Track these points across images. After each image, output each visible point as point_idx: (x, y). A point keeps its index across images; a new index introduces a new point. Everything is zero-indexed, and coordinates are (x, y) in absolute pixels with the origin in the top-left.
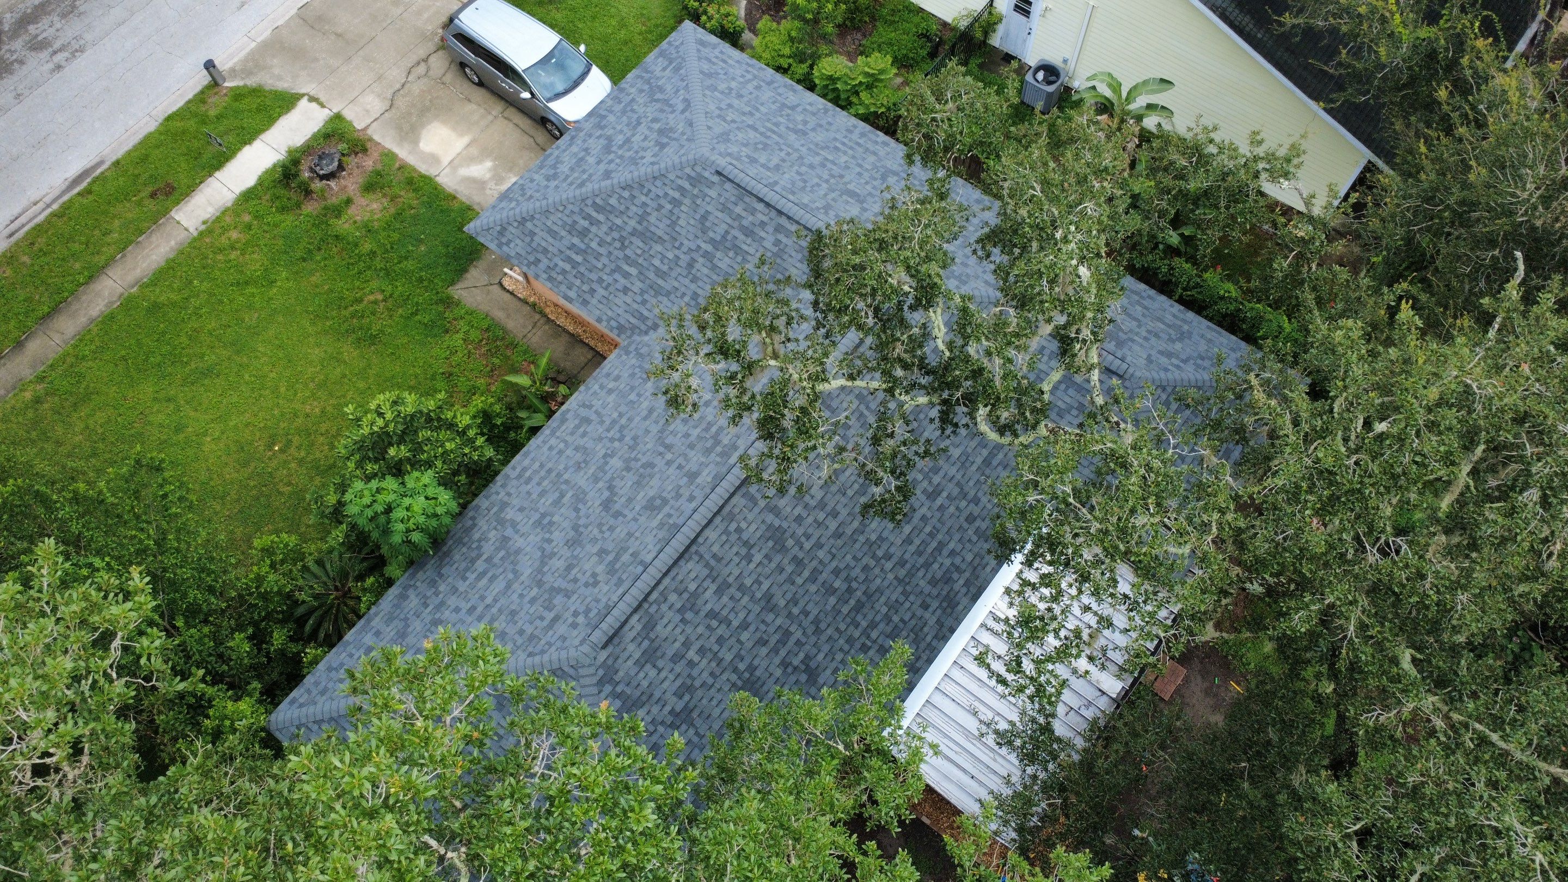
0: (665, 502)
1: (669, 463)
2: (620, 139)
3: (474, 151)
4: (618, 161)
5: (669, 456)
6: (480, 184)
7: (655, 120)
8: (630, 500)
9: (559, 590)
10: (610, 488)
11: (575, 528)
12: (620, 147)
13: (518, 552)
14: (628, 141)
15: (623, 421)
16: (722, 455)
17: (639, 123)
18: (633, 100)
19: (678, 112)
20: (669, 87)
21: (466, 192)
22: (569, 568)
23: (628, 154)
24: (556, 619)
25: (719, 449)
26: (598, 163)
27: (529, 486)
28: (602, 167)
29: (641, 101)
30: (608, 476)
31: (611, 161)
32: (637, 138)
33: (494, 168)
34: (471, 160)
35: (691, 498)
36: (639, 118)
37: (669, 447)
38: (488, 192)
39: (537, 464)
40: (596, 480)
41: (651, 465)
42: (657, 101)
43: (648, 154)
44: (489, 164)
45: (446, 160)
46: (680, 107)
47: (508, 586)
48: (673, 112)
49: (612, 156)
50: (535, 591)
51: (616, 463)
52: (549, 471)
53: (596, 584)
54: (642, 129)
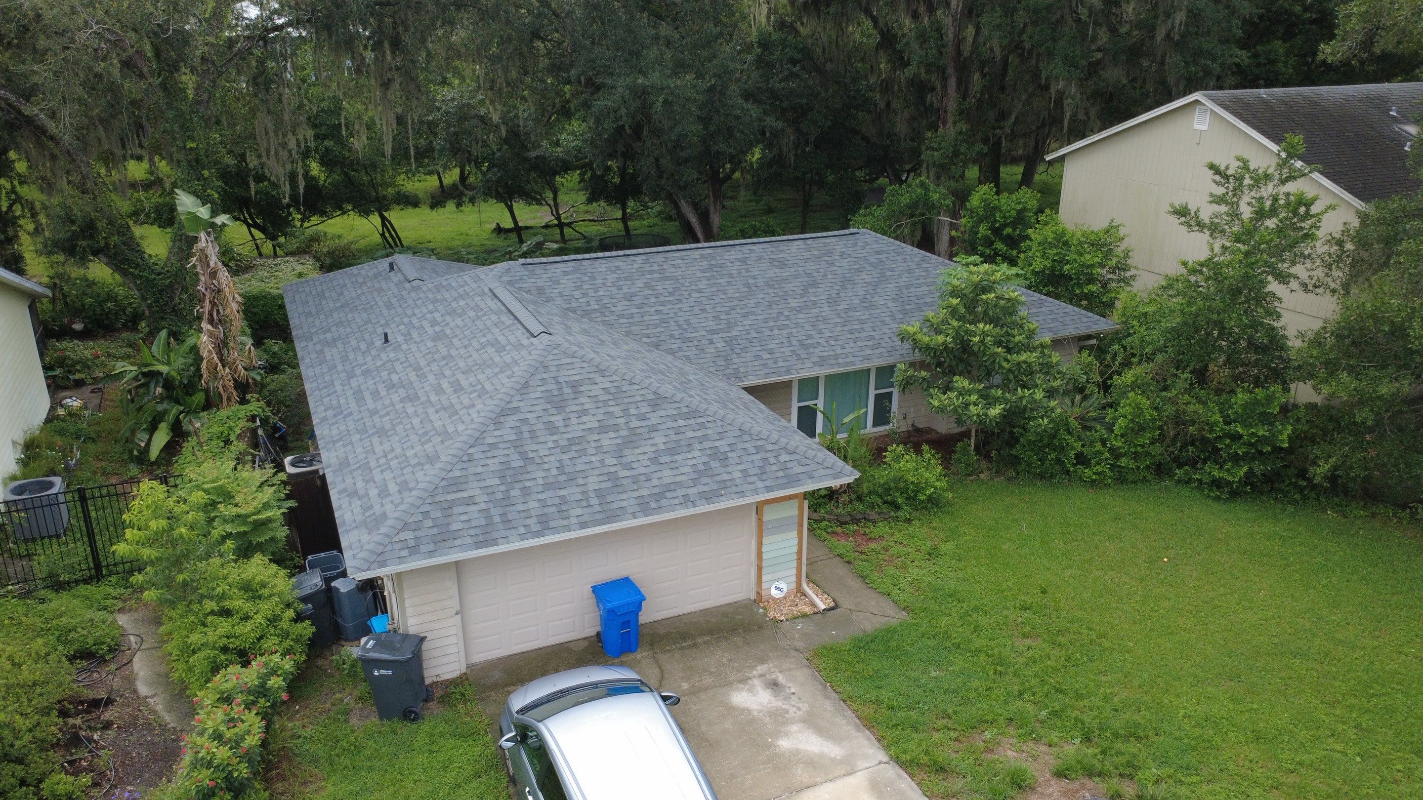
0: (771, 261)
1: (754, 278)
2: (607, 441)
3: (801, 774)
4: (633, 411)
5: (751, 281)
6: (811, 722)
7: (552, 429)
8: (796, 277)
9: (871, 264)
10: (805, 291)
11: (844, 287)
12: (616, 428)
13: (894, 300)
14: (603, 429)
15: (772, 324)
16: (714, 258)
17: (572, 442)
18: (548, 486)
19: (521, 416)
20: (494, 464)
21: (839, 720)
22: (859, 271)
23: (617, 410)
24: (878, 253)
25: (713, 262)
26: (654, 429)
27: (872, 333)
28: (654, 419)
29: (541, 474)
30: (803, 299)
31: (642, 417)
32: (591, 422)
33: (776, 735)
34: (812, 763)
35: (752, 251)
36: (564, 450)
37: (747, 285)
38: (805, 707)
39: (860, 344)
40: (814, 303)
41: (767, 284)
42: (524, 456)
43: (596, 390)
44: (784, 744)
45: (858, 780)
46: (511, 421)
47: (908, 287)
48: (525, 421)
49: (635, 423)
50: (889, 273)
51: (793, 303)
52: (851, 332)
53: (842, 253)
54: (575, 431)
